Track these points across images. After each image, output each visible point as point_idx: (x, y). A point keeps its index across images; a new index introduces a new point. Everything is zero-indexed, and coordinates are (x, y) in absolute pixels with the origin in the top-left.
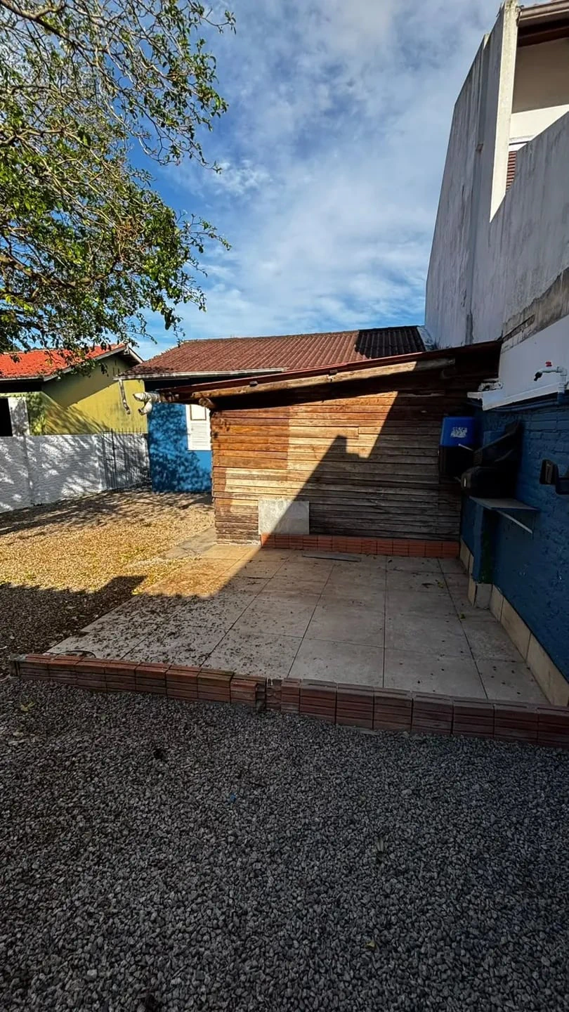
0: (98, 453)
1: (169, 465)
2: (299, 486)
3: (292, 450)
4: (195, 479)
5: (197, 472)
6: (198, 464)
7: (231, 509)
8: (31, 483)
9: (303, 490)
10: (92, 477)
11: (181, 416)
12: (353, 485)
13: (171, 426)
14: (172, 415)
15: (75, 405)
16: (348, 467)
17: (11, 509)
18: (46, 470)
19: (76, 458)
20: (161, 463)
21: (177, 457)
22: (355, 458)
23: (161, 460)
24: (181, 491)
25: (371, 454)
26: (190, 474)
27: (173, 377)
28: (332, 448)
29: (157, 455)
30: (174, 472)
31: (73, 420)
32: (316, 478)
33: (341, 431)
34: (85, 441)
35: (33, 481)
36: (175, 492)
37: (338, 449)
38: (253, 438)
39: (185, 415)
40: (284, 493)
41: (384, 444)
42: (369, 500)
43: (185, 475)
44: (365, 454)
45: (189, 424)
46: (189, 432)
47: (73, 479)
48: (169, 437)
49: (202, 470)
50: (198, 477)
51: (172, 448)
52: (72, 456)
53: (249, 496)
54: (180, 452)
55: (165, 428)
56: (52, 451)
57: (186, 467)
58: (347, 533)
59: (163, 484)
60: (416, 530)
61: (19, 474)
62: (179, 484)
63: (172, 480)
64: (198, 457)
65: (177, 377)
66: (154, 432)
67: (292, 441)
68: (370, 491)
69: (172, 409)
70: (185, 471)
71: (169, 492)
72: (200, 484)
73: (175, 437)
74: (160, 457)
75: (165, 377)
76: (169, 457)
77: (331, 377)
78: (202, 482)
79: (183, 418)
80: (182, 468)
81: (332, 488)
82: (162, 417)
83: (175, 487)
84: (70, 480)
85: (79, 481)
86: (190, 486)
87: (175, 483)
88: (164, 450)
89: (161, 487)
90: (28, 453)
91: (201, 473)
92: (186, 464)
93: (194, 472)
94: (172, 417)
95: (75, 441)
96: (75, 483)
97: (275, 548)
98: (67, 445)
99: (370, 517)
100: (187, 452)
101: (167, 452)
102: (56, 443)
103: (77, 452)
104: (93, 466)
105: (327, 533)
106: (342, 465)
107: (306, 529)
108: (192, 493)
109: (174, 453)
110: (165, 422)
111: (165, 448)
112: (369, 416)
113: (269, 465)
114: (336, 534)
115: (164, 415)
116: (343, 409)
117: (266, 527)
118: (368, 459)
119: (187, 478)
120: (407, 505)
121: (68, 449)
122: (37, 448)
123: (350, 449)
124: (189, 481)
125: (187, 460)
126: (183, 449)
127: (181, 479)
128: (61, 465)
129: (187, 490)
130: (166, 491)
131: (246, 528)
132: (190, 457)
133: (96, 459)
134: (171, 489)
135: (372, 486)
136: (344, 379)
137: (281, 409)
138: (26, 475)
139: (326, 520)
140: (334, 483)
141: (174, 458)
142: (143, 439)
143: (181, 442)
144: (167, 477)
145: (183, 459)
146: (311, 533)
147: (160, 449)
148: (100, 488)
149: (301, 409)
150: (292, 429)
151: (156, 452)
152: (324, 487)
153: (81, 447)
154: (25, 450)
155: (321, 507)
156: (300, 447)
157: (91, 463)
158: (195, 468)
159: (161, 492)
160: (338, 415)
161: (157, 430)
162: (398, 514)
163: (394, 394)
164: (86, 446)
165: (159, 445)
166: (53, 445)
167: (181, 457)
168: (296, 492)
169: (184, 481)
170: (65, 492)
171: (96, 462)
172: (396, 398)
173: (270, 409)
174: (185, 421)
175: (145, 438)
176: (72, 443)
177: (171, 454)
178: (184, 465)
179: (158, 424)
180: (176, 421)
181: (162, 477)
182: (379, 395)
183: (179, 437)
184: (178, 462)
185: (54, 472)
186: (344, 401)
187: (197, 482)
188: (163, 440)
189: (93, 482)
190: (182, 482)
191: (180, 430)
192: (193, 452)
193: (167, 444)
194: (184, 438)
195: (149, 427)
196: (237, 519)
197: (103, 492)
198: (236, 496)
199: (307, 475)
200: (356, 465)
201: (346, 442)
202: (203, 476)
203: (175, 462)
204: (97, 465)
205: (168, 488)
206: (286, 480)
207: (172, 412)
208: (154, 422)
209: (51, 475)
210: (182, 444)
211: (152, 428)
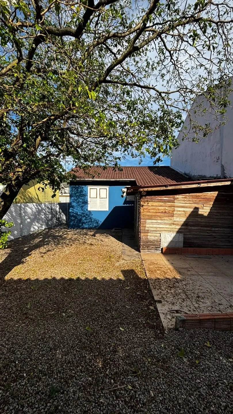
0: (44, 212)
1: (78, 217)
2: (179, 227)
3: (176, 212)
4: (90, 223)
5: (91, 220)
6: (92, 216)
7: (148, 237)
8: (21, 226)
9: (180, 229)
10: (41, 222)
11: (85, 196)
12: (201, 226)
13: (81, 200)
14: (81, 195)
15: (28, 190)
16: (199, 220)
17: (13, 239)
18: (26, 219)
19: (37, 214)
20: (75, 216)
21: (82, 213)
22: (202, 216)
23: (75, 215)
24: (83, 228)
25: (208, 215)
26: (88, 221)
27: (86, 180)
28: (192, 212)
29: (73, 213)
30: (81, 220)
31: (27, 196)
32: (186, 224)
33: (197, 206)
34: (40, 206)
35: (22, 225)
36: (81, 229)
37: (195, 212)
38: (159, 207)
39: (87, 196)
40: (172, 230)
41: (213, 211)
42: (208, 233)
43: (85, 221)
44: (206, 214)
45: (89, 200)
46: (88, 203)
47: (35, 223)
48: (79, 205)
49: (93, 219)
50: (92, 222)
51: (80, 209)
52: (35, 213)
53: (156, 231)
54: (84, 211)
55: (77, 201)
56: (29, 210)
57: (86, 218)
58: (199, 246)
59: (75, 225)
60: (226, 244)
61: (17, 221)
62: (82, 225)
63: (79, 223)
64: (92, 213)
65: (87, 180)
66: (72, 203)
67: (176, 209)
68: (209, 229)
69: (82, 193)
70: (85, 219)
71: (78, 229)
72: (92, 225)
73: (82, 205)
74: (74, 213)
75: (82, 180)
76: (79, 213)
77: (199, 185)
78: (93, 224)
79: (86, 197)
80: (84, 218)
81: (193, 228)
82: (77, 196)
83: (80, 226)
84: (34, 224)
85: (37, 224)
86: (87, 226)
87: (81, 224)
88: (76, 210)
89: (73, 227)
90: (22, 212)
91: (93, 220)
92: (87, 216)
93: (90, 220)
94: (81, 197)
95: (37, 206)
96: (35, 225)
97: (169, 254)
98: (34, 208)
99: (208, 240)
100: (87, 211)
101: (78, 211)
102: (30, 207)
103: (37, 211)
104: (42, 217)
105: (190, 247)
106: (196, 219)
107: (181, 245)
108: (89, 229)
109: (81, 212)
110: (78, 199)
111: (77, 209)
112: (208, 200)
113: (166, 219)
114: (195, 247)
115: (78, 195)
116: (197, 197)
117: (164, 244)
118: (207, 216)
119: (86, 222)
120: (223, 234)
121: (34, 210)
122: (24, 209)
123: (200, 213)
124: (87, 224)
125: (87, 215)
126: (85, 210)
127: (84, 223)
128: (32, 217)
129: (86, 227)
130: (76, 228)
131: (155, 245)
132: (88, 213)
133: (43, 214)
134: (78, 227)
135: (209, 227)
136: (204, 186)
137: (171, 196)
138: (19, 222)
139: (190, 241)
140: (194, 226)
141: (81, 214)
142: (58, 205)
143: (84, 207)
144: (77, 222)
145: (85, 214)
146: (184, 247)
147: (75, 210)
148: (44, 227)
149: (180, 197)
150: (176, 204)
151: (72, 211)
152: (190, 228)
153: (38, 209)
154: (20, 210)
155: (188, 236)
156: (179, 211)
157: (41, 216)
158: (90, 218)
159: (74, 229)
160: (195, 199)
161: (74, 202)
162: (219, 238)
163: (217, 193)
164: (40, 208)
165: (74, 208)
166: (30, 208)
167: (84, 213)
168: (177, 230)
169: (85, 224)
170: (32, 229)
171: (43, 215)
172: (218, 194)
173: (167, 196)
174: (87, 198)
175: (59, 205)
176: (36, 207)
177: (80, 212)
178: (85, 217)
179: (74, 199)
180: (83, 198)
181: (74, 222)
182: (211, 193)
183: (84, 205)
184: (83, 215)
185: (29, 220)
186: (198, 194)
187: (91, 224)
188: (76, 206)
189: (41, 224)
190: (84, 224)
191: (85, 202)
192: (90, 211)
193: (78, 208)
194: (86, 205)
195: (70, 200)
196: (151, 242)
197: (45, 229)
198: (151, 231)
199: (182, 223)
200: (202, 219)
201: (199, 210)
202: (94, 222)
203: (81, 215)
204: (43, 217)
205: (77, 227)
206: (174, 225)
207: (82, 194)
208: (73, 198)
209: (28, 222)
210: (85, 208)
211: (71, 201)
